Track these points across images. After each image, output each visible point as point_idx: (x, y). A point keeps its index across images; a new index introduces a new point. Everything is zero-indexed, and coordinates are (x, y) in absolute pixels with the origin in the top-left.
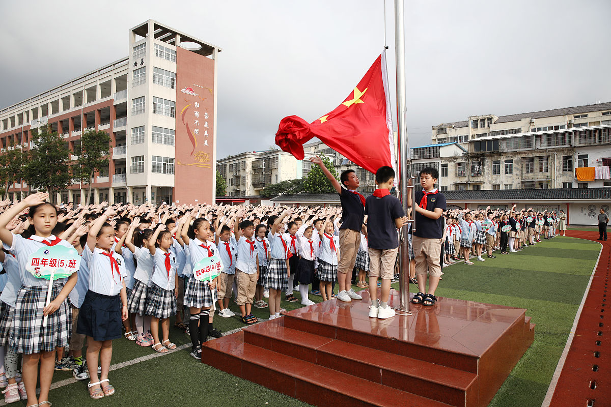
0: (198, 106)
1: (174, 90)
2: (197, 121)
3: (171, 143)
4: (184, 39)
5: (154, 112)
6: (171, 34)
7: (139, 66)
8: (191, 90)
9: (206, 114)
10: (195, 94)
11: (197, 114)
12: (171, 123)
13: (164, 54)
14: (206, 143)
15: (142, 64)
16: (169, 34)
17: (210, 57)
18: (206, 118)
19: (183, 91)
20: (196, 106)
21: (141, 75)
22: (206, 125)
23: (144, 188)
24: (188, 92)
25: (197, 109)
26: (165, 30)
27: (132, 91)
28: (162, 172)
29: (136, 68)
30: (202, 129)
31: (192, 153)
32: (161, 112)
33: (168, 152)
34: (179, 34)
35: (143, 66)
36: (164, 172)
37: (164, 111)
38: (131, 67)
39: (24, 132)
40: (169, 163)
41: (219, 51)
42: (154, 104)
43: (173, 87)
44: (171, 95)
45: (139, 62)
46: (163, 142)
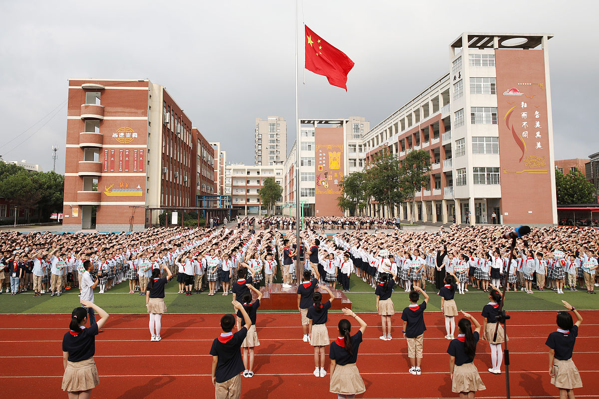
0: (525, 106)
1: (495, 96)
2: (525, 123)
3: (495, 152)
4: (503, 38)
5: (473, 122)
6: (489, 38)
7: (458, 79)
8: (515, 90)
9: (537, 113)
10: (521, 94)
11: (524, 115)
12: (493, 130)
13: (481, 61)
14: (539, 145)
15: (459, 77)
16: (486, 39)
17: (539, 48)
18: (537, 117)
19: (506, 93)
20: (522, 106)
21: (460, 87)
22: (538, 124)
23: (468, 199)
24: (511, 93)
25: (524, 110)
26: (481, 37)
27: (454, 105)
28: (486, 183)
29: (456, 81)
30: (532, 130)
31: (520, 160)
32: (481, 121)
33: (492, 161)
34: (496, 36)
35: (461, 79)
36: (489, 183)
37: (484, 119)
38: (452, 82)
39: (371, 155)
40: (493, 173)
41: (549, 38)
42: (473, 114)
43: (493, 93)
44: (492, 101)
45: (457, 76)
46: (485, 152)
